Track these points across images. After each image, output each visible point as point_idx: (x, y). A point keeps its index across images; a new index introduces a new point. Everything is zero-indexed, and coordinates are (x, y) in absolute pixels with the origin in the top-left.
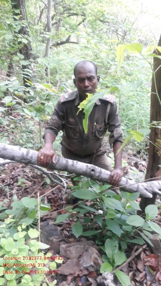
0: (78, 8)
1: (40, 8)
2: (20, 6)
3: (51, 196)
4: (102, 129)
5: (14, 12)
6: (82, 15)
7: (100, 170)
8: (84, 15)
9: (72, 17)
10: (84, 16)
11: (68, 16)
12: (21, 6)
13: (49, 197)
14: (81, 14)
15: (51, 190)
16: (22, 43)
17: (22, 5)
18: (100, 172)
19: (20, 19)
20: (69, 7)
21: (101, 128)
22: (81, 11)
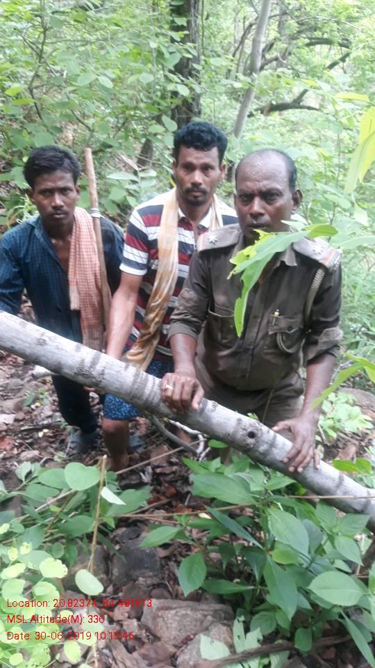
0: (335, 26)
1: (244, 22)
2: (189, 11)
3: (162, 467)
4: (292, 331)
5: (173, 22)
6: (341, 45)
7: (271, 438)
8: (345, 44)
9: (318, 47)
10: (347, 47)
11: (308, 45)
12: (192, 10)
13: (158, 470)
14: (340, 41)
15: (166, 452)
16: (179, 96)
17: (195, 7)
18: (272, 444)
19: (183, 41)
20: (313, 23)
21: (290, 328)
22: (341, 34)
